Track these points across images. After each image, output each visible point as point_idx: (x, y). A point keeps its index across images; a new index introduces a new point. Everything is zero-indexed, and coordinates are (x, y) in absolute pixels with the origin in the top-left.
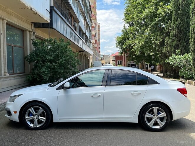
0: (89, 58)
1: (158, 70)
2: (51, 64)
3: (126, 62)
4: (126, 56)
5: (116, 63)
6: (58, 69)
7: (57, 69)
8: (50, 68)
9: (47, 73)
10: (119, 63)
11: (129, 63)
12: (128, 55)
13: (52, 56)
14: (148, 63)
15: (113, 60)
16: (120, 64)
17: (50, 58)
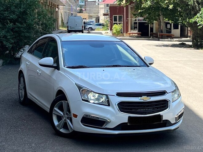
0: (57, 9)
1: (189, 35)
2: (15, 24)
3: (129, 19)
4: (129, 7)
5: (111, 20)
6: (25, 32)
7: (23, 32)
8: (12, 30)
9: (10, 38)
10: (115, 20)
11: (136, 20)
12: (133, 4)
13: (14, 14)
14: (170, 22)
15: (104, 15)
16: (118, 22)
17: (13, 16)
